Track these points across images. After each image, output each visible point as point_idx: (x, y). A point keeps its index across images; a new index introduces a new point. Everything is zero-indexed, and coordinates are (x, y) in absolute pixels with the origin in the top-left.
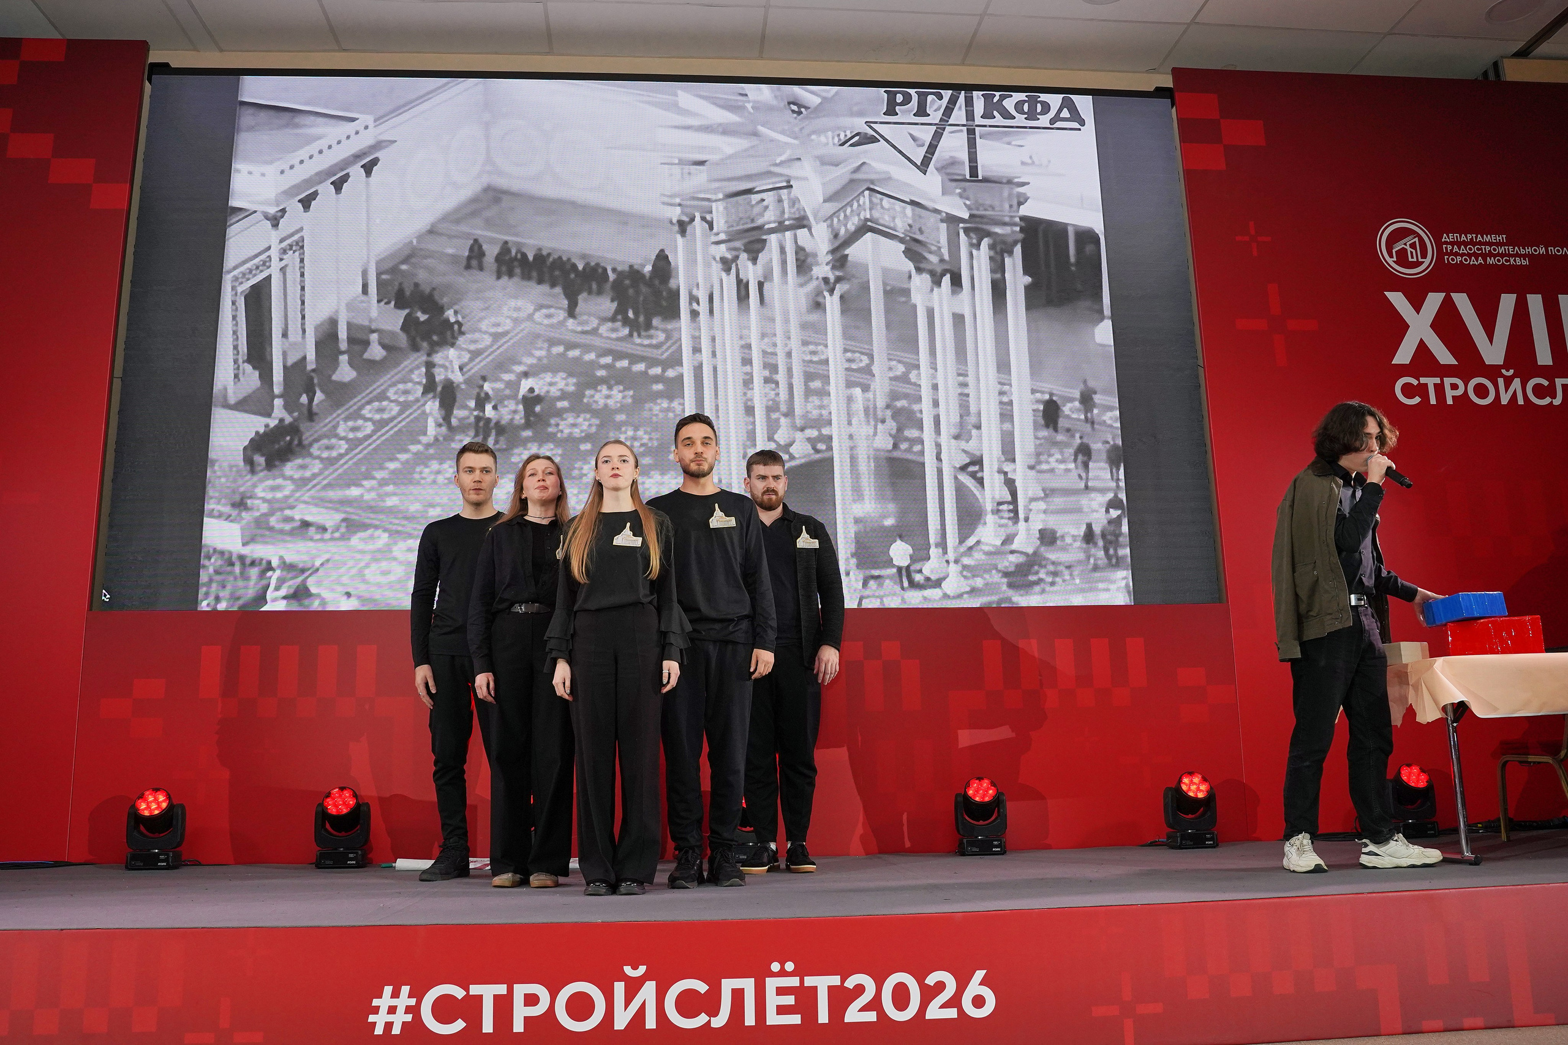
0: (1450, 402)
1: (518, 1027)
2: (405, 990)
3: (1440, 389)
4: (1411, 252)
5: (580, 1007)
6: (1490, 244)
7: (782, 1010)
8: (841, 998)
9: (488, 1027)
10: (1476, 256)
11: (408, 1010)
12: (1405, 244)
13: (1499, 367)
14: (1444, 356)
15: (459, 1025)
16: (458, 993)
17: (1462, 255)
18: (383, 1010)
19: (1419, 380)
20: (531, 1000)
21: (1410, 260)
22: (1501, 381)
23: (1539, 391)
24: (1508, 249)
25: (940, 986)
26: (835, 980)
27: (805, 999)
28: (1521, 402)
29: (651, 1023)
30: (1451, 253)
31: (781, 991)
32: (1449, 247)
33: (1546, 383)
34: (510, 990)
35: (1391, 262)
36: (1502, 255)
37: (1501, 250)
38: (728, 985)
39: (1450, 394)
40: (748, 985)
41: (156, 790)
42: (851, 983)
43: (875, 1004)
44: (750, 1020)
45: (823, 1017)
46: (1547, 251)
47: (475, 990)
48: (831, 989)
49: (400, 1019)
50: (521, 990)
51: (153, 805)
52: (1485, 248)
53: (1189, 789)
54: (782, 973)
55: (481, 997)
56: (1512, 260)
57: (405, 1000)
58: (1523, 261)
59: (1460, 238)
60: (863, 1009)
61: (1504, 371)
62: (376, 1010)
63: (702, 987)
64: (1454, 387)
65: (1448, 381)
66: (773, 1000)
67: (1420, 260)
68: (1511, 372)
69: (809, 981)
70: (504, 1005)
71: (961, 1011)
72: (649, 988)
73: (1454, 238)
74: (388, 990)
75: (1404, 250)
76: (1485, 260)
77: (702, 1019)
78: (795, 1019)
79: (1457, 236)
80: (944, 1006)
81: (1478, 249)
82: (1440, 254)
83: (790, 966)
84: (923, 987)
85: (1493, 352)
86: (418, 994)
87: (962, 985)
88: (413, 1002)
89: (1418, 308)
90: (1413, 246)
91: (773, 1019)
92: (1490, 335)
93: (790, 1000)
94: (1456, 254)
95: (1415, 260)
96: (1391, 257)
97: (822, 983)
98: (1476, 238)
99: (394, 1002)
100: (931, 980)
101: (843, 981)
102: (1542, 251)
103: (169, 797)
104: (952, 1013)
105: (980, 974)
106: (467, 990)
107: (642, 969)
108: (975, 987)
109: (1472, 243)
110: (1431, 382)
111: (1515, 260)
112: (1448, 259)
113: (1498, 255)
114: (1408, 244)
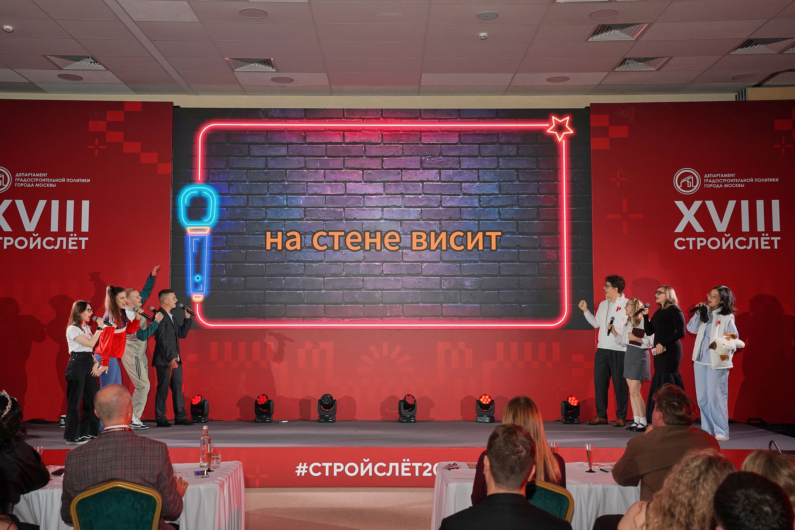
0: (699, 248)
1: (335, 474)
2: (305, 464)
3: (695, 243)
4: (689, 183)
5: (352, 469)
6: (727, 178)
7: (406, 472)
8: (422, 469)
9: (327, 474)
10: (719, 184)
11: (306, 469)
12: (687, 180)
13: (724, 233)
14: (698, 228)
15: (320, 474)
16: (319, 465)
17: (713, 184)
18: (299, 469)
19: (686, 239)
20: (339, 467)
21: (688, 186)
22: (723, 239)
23: (741, 243)
24: (735, 180)
26: (421, 464)
27: (412, 469)
28: (732, 248)
29: (370, 474)
30: (708, 183)
31: (406, 467)
32: (707, 180)
33: (745, 239)
34: (333, 465)
35: (679, 188)
36: (732, 183)
37: (732, 181)
38: (391, 465)
39: (699, 245)
40: (397, 465)
42: (425, 465)
43: (431, 471)
44: (397, 474)
45: (417, 474)
46: (754, 180)
47: (324, 464)
48: (419, 467)
49: (304, 472)
50: (336, 465)
52: (724, 180)
53: (571, 402)
54: (406, 462)
55: (325, 467)
56: (736, 185)
57: (305, 467)
58: (741, 185)
59: (713, 176)
60: (427, 473)
61: (725, 235)
62: (297, 469)
63: (384, 465)
64: (701, 242)
65: (699, 239)
66: (403, 469)
67: (693, 186)
68: (729, 235)
69: (413, 464)
70: (331, 469)
72: (370, 465)
73: (710, 176)
74: (301, 464)
75: (686, 182)
76: (723, 186)
77: (384, 473)
78: (409, 474)
79: (711, 175)
81: (721, 181)
82: (703, 183)
83: (408, 460)
85: (721, 226)
86: (309, 465)
88: (307, 467)
89: (689, 207)
90: (690, 180)
91: (403, 474)
92: (721, 218)
93: (408, 469)
94: (710, 183)
95: (690, 186)
96: (679, 185)
97: (417, 465)
98: (721, 176)
99: (302, 467)
101: (423, 465)
102: (752, 180)
103: (202, 398)
106: (322, 465)
107: (368, 460)
109: (718, 178)
110: (691, 240)
111: (738, 185)
112: (706, 186)
113: (730, 183)
114: (688, 179)
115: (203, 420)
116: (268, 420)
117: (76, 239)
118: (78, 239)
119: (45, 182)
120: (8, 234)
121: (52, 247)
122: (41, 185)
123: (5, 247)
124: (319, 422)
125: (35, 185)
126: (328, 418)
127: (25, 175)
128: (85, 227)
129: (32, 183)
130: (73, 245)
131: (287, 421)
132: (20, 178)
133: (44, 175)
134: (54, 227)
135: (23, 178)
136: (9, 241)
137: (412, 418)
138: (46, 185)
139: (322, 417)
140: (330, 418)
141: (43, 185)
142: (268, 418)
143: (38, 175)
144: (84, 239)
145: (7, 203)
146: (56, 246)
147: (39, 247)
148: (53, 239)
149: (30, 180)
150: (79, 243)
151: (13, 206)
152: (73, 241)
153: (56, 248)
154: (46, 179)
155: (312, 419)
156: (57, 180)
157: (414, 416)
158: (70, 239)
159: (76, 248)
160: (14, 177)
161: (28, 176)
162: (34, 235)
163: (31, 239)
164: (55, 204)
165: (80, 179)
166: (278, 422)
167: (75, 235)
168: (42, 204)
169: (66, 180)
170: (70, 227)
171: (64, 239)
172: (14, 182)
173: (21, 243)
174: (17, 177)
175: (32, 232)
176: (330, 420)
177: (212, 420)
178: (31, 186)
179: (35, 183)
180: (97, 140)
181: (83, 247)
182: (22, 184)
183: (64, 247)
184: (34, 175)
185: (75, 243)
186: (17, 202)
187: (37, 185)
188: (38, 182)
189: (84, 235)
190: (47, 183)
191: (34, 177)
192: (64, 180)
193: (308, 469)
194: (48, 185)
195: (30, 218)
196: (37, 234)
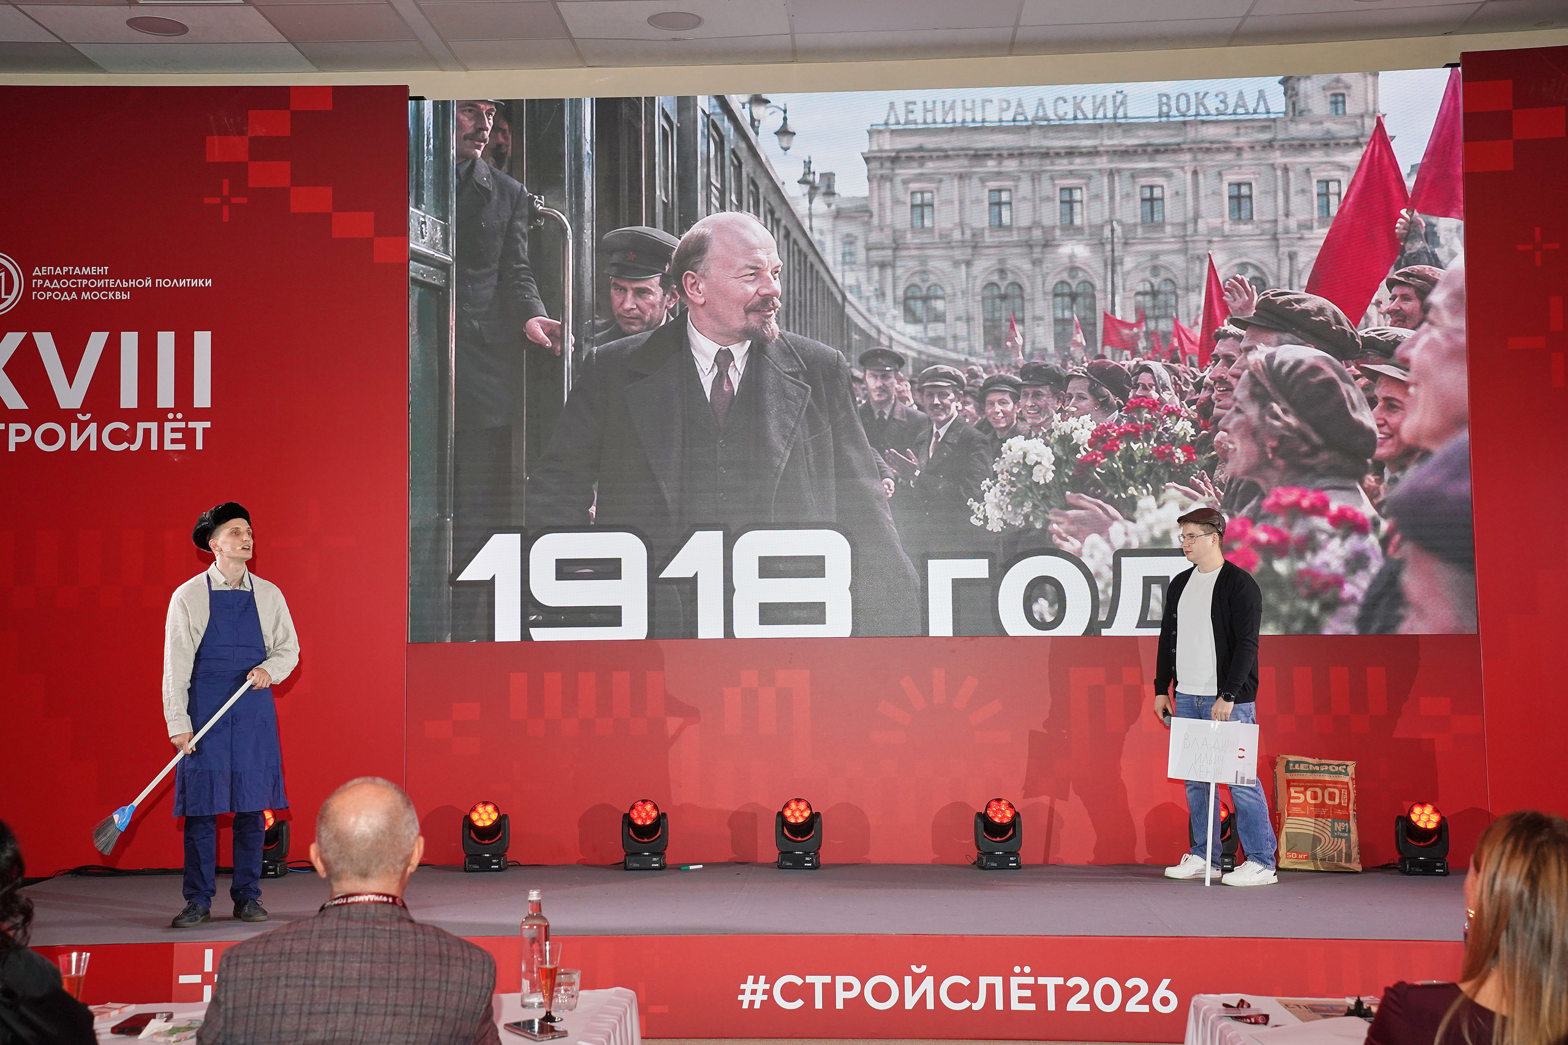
1: (840, 1005)
2: (762, 978)
5: (881, 993)
7: (1022, 1000)
8: (1064, 993)
9: (819, 1005)
11: (765, 992)
15: (799, 1003)
18: (748, 992)
20: (848, 987)
25: (1137, 989)
26: (1060, 981)
27: (1039, 993)
29: (930, 1005)
31: (1021, 987)
34: (834, 980)
38: (984, 981)
40: (998, 981)
41: (486, 803)
42: (1071, 983)
43: (1089, 999)
44: (999, 1006)
45: (1051, 1006)
47: (809, 979)
48: (1056, 986)
49: (759, 998)
50: (840, 980)
51: (484, 817)
53: (1419, 820)
54: (1022, 974)
55: (813, 984)
57: (762, 985)
60: (1079, 1002)
62: (743, 992)
63: (966, 982)
66: (1015, 993)
69: (1042, 980)
70: (829, 991)
71: (1152, 1007)
72: (928, 983)
74: (751, 978)
77: (966, 1004)
78: (1032, 1007)
80: (1139, 1003)
83: (1027, 969)
84: (1124, 989)
86: (771, 981)
87: (1152, 991)
88: (767, 987)
91: (1015, 1006)
93: (1028, 993)
97: (1051, 983)
99: (755, 986)
100: (1130, 984)
101: (1065, 981)
103: (496, 809)
104: (1145, 1009)
105: (1166, 982)
106: (804, 979)
107: (924, 968)
108: (1162, 991)
115: (495, 864)
116: (655, 862)
117: (182, 425)
118: (187, 425)
119: (105, 289)
120: (16, 416)
121: (125, 445)
122: (95, 295)
123: (12, 448)
124: (779, 867)
125: (79, 295)
126: (802, 857)
127: (54, 272)
128: (202, 398)
129: (74, 290)
130: (174, 441)
131: (701, 866)
132: (44, 278)
133: (100, 270)
134: (129, 398)
135: (51, 278)
136: (20, 433)
137: (1012, 859)
138: (108, 295)
139: (785, 854)
140: (807, 859)
141: (100, 295)
142: (655, 859)
143: (86, 271)
144: (200, 426)
145: (14, 339)
146: (133, 443)
147: (93, 447)
148: (125, 427)
149: (69, 283)
150: (189, 436)
151: (28, 350)
152: (173, 430)
153: (135, 447)
154: (107, 281)
155: (760, 860)
156: (132, 283)
157: (1016, 854)
158: (168, 426)
159: (182, 447)
160: (28, 278)
161: (62, 272)
162: (80, 416)
163: (74, 427)
164: (129, 341)
165: (188, 280)
166: (679, 869)
167: (179, 416)
168: (97, 341)
169: (153, 283)
170: (166, 397)
171: (153, 426)
172: (28, 289)
173: (50, 437)
174: (37, 277)
175: (76, 411)
176: (808, 862)
177: (517, 865)
178: (70, 297)
179: (79, 291)
180: (226, 183)
181: (199, 446)
182: (49, 294)
183: (154, 446)
184: (77, 271)
185: (179, 435)
186: (38, 336)
187: (85, 296)
188: (87, 289)
189: (201, 414)
190: (109, 289)
191: (77, 277)
192: (148, 283)
193: (769, 992)
194: (111, 295)
195: (71, 375)
196: (88, 416)
